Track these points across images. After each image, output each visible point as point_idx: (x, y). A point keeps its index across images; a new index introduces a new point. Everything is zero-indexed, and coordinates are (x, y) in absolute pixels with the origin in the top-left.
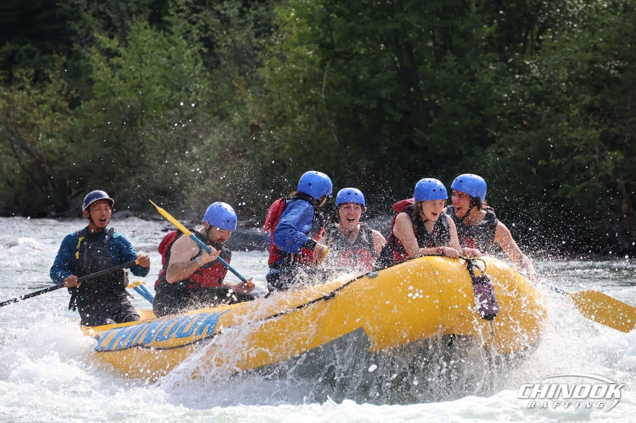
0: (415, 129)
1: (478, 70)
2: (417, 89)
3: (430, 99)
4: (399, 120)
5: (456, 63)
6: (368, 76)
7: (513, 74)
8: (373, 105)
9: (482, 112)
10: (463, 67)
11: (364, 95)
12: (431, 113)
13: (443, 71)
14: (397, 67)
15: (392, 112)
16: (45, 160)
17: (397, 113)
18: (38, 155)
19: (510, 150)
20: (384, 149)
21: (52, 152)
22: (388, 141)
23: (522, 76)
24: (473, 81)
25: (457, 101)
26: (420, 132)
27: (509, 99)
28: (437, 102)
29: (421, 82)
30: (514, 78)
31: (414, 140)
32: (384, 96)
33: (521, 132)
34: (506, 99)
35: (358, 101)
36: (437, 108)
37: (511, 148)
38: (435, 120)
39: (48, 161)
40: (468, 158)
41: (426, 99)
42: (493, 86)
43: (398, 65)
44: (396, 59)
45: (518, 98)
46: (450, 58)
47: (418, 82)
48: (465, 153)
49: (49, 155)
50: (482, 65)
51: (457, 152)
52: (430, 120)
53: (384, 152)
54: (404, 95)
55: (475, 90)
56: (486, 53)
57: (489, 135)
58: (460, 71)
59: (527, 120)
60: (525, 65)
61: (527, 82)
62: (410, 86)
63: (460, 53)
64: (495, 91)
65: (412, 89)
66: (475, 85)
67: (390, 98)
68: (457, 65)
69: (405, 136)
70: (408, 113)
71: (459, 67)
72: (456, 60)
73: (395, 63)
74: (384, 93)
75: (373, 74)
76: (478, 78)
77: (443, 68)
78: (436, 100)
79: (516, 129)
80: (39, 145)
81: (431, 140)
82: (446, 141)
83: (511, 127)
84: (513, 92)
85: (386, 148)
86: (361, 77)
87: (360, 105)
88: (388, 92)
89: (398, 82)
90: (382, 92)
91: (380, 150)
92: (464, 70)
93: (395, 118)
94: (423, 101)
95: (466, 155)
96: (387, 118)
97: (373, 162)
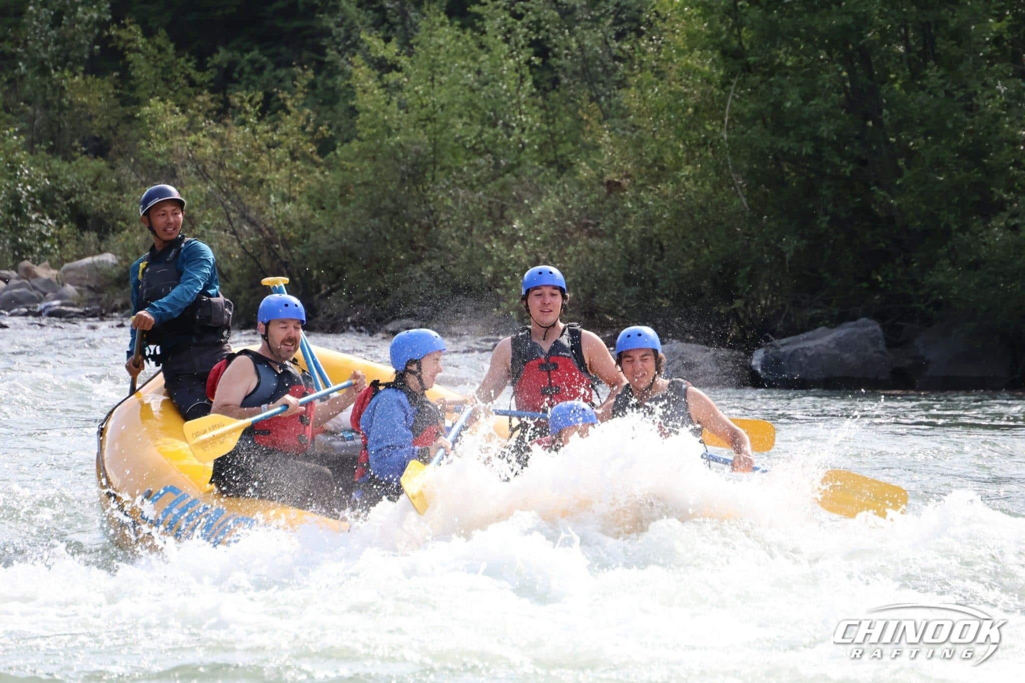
0: (874, 188)
1: (979, 92)
2: (878, 123)
3: (899, 139)
4: (848, 174)
5: (943, 81)
6: (801, 102)
8: (807, 149)
9: (985, 161)
10: (955, 87)
11: (792, 133)
12: (901, 162)
13: (921, 92)
14: (846, 88)
15: (837, 160)
16: (279, 238)
17: (845, 163)
18: (268, 229)
20: (823, 222)
21: (289, 224)
22: (830, 207)
24: (970, 109)
25: (943, 142)
26: (882, 193)
28: (911, 144)
29: (885, 112)
31: (873, 206)
32: (825, 135)
35: (783, 144)
36: (910, 154)
38: (907, 174)
39: (283, 240)
40: (960, 235)
41: (892, 140)
42: (1002, 118)
43: (848, 84)
44: (844, 74)
46: (933, 73)
47: (881, 112)
48: (955, 227)
49: (284, 229)
50: (985, 84)
51: (942, 225)
52: (899, 173)
53: (824, 225)
54: (857, 133)
55: (972, 124)
56: (992, 64)
57: (996, 198)
58: (949, 94)
62: (866, 119)
63: (950, 65)
64: (1006, 126)
65: (870, 123)
66: (972, 117)
67: (835, 138)
68: (944, 84)
69: (859, 200)
70: (863, 163)
71: (948, 86)
72: (942, 77)
73: (844, 80)
74: (825, 130)
75: (806, 98)
76: (978, 105)
77: (923, 88)
78: (909, 141)
80: (270, 212)
81: (899, 205)
82: (924, 207)
85: (828, 218)
86: (788, 104)
87: (786, 149)
88: (831, 128)
89: (847, 112)
90: (822, 128)
91: (818, 222)
92: (955, 92)
93: (842, 170)
94: (888, 143)
95: (957, 230)
96: (828, 171)
97: (804, 242)
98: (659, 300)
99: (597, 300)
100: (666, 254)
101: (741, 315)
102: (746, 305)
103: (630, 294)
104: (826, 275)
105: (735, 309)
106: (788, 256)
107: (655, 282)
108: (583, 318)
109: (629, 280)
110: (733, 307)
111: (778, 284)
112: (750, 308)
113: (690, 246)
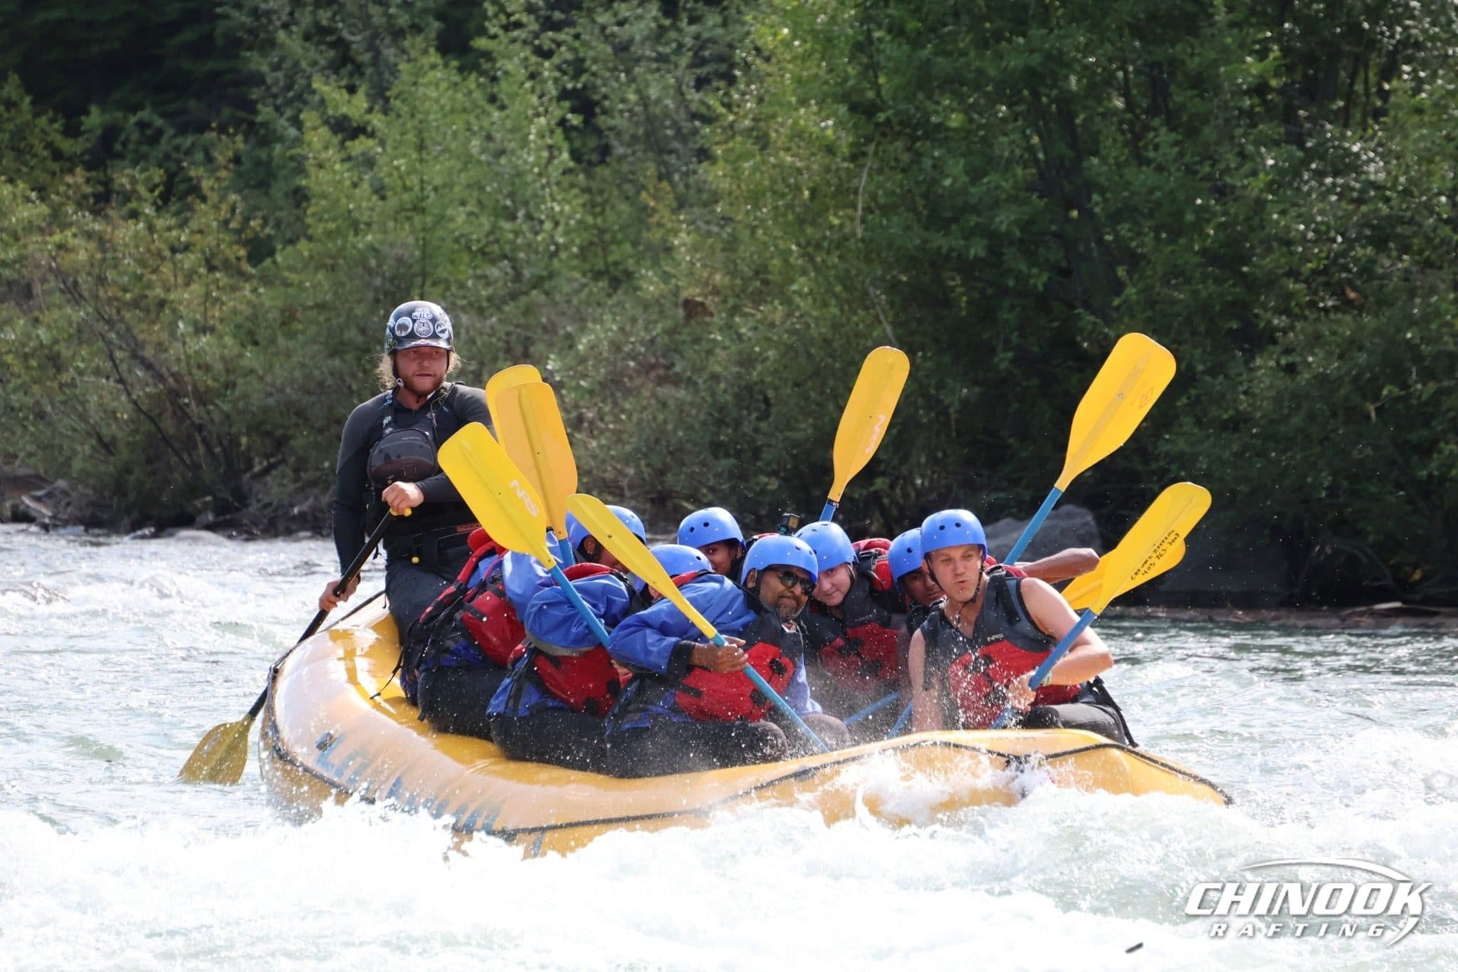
0: (1079, 310)
1: (1233, 165)
2: (1087, 214)
3: (1117, 237)
4: (1041, 288)
5: (1176, 149)
6: (965, 179)
7: (1319, 175)
8: (977, 249)
9: (1245, 269)
10: (1197, 159)
11: (954, 227)
12: (1121, 272)
13: (1144, 168)
14: (1036, 159)
15: (1023, 267)
16: (190, 388)
17: (1035, 271)
18: (173, 375)
19: (1310, 359)
20: (1003, 360)
21: (206, 368)
22: (1014, 338)
23: (1340, 181)
24: (1222, 192)
25: (1182, 241)
26: (1092, 318)
27: (1310, 235)
28: (1134, 244)
29: (1096, 197)
30: (1322, 184)
31: (1079, 338)
32: (1004, 227)
33: (1339, 316)
34: (1304, 234)
35: (940, 242)
36: (1134, 260)
37: (1313, 354)
38: (1131, 291)
39: (196, 391)
40: (1208, 379)
41: (1109, 238)
42: (1269, 206)
43: (1041, 155)
44: (1035, 140)
45: (1332, 234)
46: (1164, 136)
47: (1089, 199)
48: (1200, 368)
49: (198, 374)
50: (1242, 155)
52: (1118, 287)
53: (1003, 366)
54: (1054, 228)
55: (1225, 213)
56: (1254, 125)
57: (1262, 324)
58: (1190, 171)
59: (1354, 288)
60: (1348, 152)
61: (1355, 194)
62: (1069, 207)
63: (1189, 127)
64: (1275, 216)
65: (1075, 214)
66: (1225, 204)
67: (1018, 233)
68: (1181, 155)
69: (1056, 324)
70: (1066, 273)
71: (1187, 158)
72: (1177, 143)
73: (1033, 149)
74: (1004, 220)
75: (976, 175)
76: (1233, 187)
77: (1148, 162)
78: (1131, 239)
79: (1326, 310)
80: (176, 350)
83: (1312, 304)
84: (1319, 219)
85: (1010, 355)
86: (947, 182)
87: (944, 250)
88: (1013, 217)
89: (1041, 197)
90: (998, 219)
91: (996, 360)
92: (1198, 167)
93: (1032, 281)
94: (1100, 241)
95: (1203, 373)
96: (1011, 283)
97: (977, 389)
98: (764, 479)
99: (669, 478)
100: (774, 410)
101: (886, 501)
102: (892, 486)
103: (720, 470)
104: (1011, 441)
105: (876, 492)
106: (951, 410)
107: (756, 453)
108: (648, 506)
109: (717, 449)
110: (872, 489)
111: (940, 455)
112: (898, 491)
113: (807, 398)
